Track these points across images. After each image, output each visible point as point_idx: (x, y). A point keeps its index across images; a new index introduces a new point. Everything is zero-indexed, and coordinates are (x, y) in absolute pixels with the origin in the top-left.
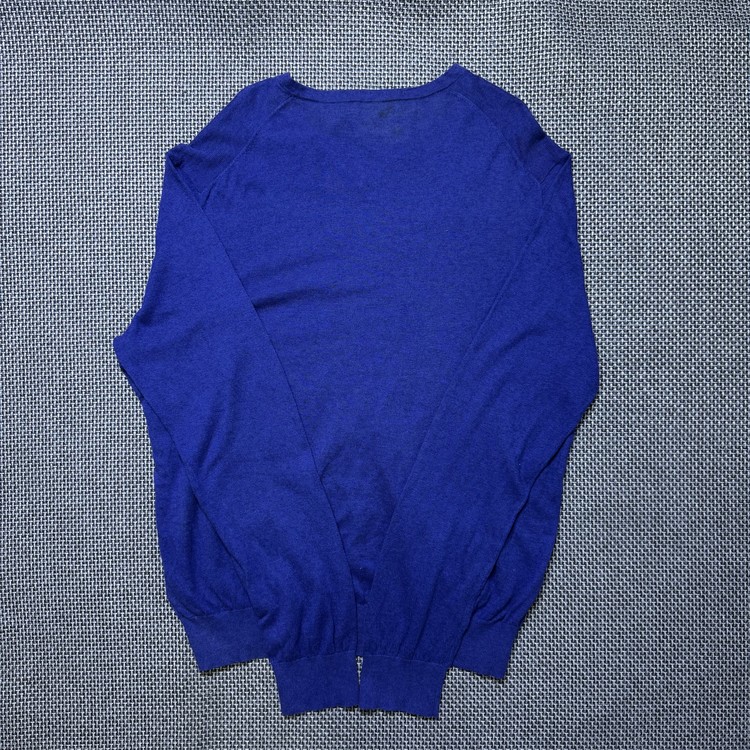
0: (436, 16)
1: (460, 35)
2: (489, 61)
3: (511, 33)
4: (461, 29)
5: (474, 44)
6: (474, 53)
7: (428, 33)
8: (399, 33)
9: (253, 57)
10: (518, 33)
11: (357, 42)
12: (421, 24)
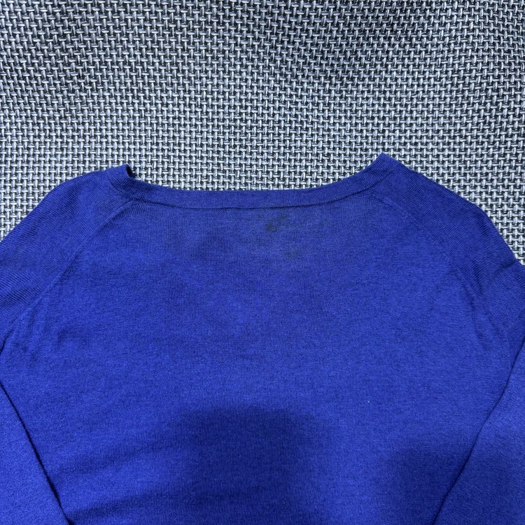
0: (352, 79)
1: (388, 108)
2: (430, 146)
3: (465, 107)
4: (390, 99)
5: (409, 121)
6: (408, 134)
7: (340, 105)
8: (296, 103)
9: (73, 137)
10: (477, 106)
11: (232, 116)
12: (330, 91)
